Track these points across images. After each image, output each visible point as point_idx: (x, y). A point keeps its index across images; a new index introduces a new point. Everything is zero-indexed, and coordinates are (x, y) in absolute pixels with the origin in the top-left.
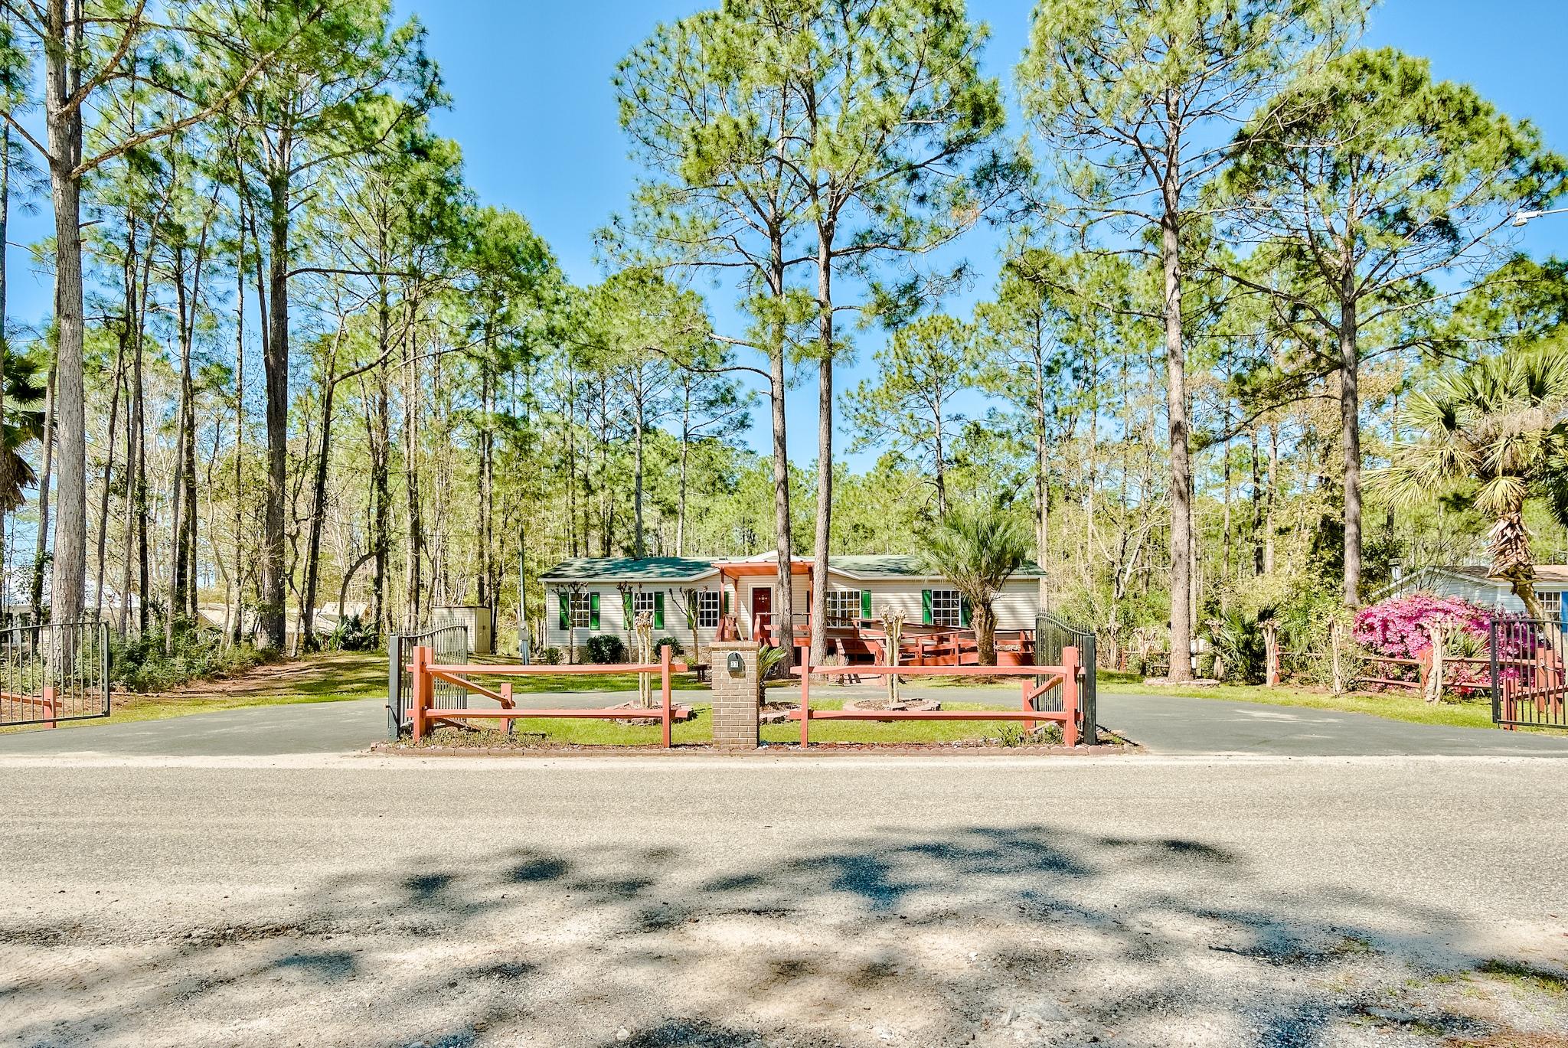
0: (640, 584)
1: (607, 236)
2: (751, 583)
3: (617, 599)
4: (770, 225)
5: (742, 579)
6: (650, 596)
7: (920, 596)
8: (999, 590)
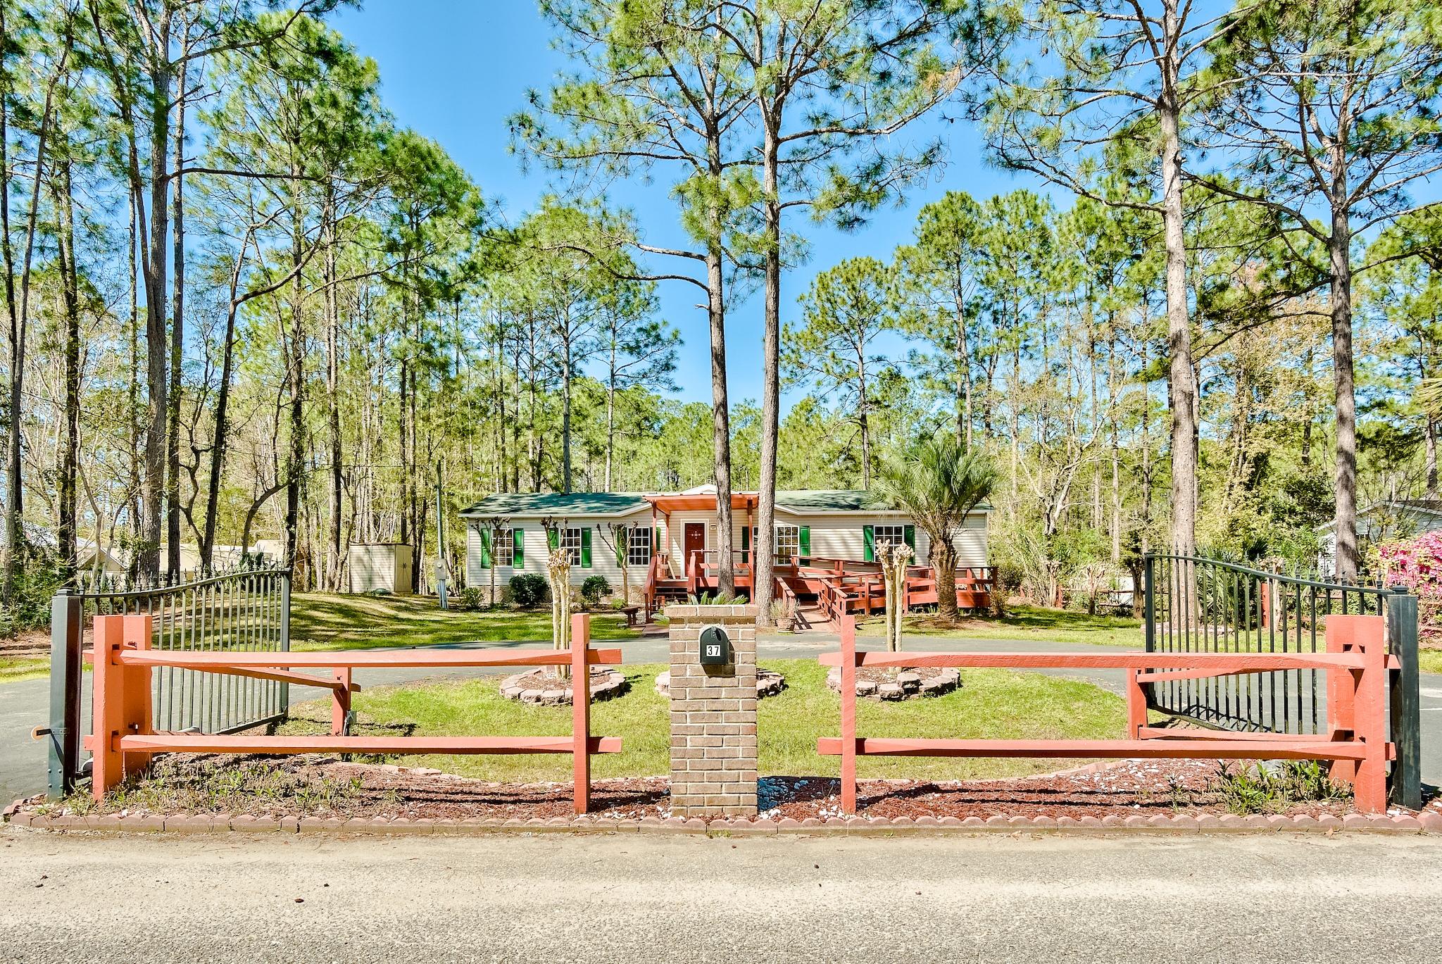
0: (567, 520)
1: (524, 122)
2: (683, 518)
3: (542, 535)
4: (707, 121)
5: (674, 514)
6: (577, 531)
7: (860, 532)
8: (961, 524)
